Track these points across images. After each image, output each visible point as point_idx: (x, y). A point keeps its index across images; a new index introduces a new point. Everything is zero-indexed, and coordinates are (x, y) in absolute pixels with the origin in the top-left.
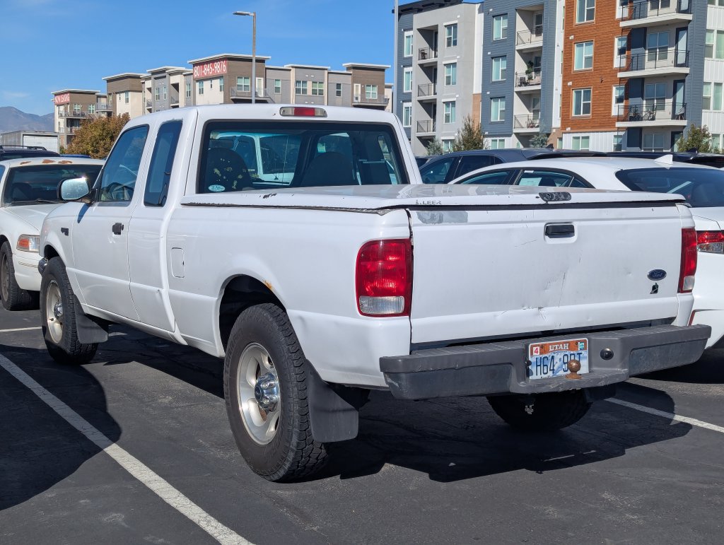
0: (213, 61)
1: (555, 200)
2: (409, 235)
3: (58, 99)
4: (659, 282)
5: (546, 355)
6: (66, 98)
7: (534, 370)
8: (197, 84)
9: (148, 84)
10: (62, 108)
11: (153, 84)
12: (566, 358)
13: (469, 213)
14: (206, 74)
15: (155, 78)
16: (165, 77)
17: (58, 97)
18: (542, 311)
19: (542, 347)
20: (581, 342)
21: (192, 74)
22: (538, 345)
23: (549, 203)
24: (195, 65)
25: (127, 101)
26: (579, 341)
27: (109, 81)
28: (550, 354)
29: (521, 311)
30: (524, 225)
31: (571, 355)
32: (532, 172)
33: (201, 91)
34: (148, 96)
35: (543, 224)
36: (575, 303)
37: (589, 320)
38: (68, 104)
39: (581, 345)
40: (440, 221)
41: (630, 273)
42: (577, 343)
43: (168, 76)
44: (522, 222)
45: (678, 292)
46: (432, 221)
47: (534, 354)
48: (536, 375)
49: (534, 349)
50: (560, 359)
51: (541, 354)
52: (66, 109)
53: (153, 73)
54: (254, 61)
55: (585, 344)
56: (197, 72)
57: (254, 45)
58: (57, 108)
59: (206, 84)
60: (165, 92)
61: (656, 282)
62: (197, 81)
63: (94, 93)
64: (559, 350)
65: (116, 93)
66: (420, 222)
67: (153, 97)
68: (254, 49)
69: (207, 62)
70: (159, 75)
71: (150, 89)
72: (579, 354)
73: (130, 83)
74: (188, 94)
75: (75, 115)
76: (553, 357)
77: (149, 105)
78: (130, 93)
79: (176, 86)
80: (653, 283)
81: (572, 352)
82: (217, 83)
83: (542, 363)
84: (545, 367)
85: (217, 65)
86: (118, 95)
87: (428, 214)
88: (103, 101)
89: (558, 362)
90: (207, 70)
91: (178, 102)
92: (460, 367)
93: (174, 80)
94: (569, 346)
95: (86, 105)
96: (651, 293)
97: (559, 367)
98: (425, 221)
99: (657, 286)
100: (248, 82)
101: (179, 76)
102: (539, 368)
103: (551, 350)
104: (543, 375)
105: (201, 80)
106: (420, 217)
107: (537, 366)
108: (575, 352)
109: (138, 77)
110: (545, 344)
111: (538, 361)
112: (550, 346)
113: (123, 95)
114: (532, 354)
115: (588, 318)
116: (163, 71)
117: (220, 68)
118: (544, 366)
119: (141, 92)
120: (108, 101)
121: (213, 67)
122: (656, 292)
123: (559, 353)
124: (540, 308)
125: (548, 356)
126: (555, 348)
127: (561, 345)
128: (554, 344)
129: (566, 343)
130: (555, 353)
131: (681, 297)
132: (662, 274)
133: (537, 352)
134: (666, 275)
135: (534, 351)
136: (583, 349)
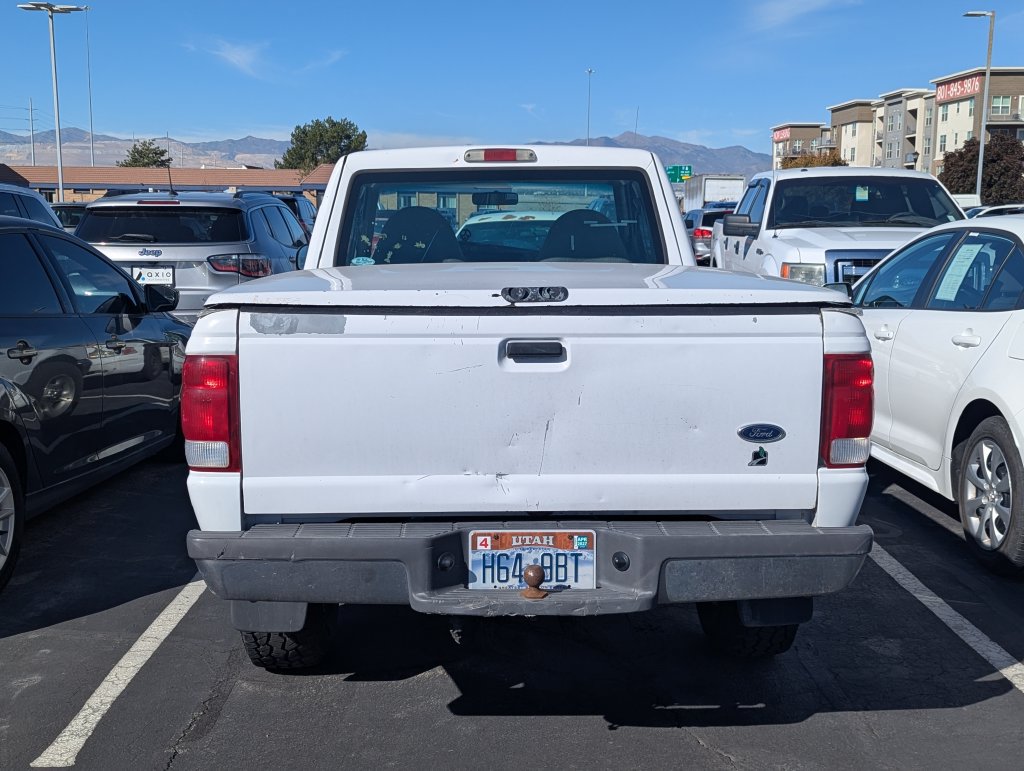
0: (963, 78)
1: (530, 301)
2: (234, 349)
3: (777, 136)
4: (767, 447)
5: (504, 552)
6: (786, 134)
7: (479, 573)
8: (941, 108)
9: (880, 112)
10: (781, 145)
11: (886, 112)
12: (547, 558)
13: (349, 318)
14: (951, 95)
15: (890, 105)
16: (900, 102)
17: (778, 133)
18: (504, 480)
19: (496, 537)
20: (580, 535)
21: (934, 97)
22: (489, 535)
23: (517, 305)
24: (939, 84)
25: (854, 133)
26: (576, 534)
27: (834, 111)
28: (512, 550)
29: (461, 478)
30: (458, 341)
31: (558, 555)
32: (976, 235)
33: (945, 118)
34: (879, 126)
35: (499, 340)
36: (574, 470)
37: (602, 501)
38: (788, 140)
39: (578, 542)
40: (292, 330)
41: (696, 428)
42: (571, 537)
43: (904, 100)
44: (452, 335)
45: (820, 465)
46: (277, 329)
47: (479, 547)
48: (482, 582)
49: (480, 539)
50: (536, 561)
51: (493, 548)
52: (785, 146)
53: (887, 98)
54: (988, 74)
55: (590, 541)
56: (941, 93)
57: (990, 53)
58: (775, 145)
59: (952, 108)
60: (900, 120)
61: (762, 445)
62: (940, 105)
63: (818, 127)
64: (532, 546)
65: (843, 125)
66: (254, 331)
67: (885, 127)
68: (989, 58)
69: (955, 80)
70: (894, 100)
71: (881, 118)
72: (577, 556)
73: (859, 112)
74: (929, 121)
75: (794, 153)
76: (519, 556)
77: (879, 138)
78: (858, 124)
79: (914, 113)
80: (755, 447)
81: (561, 551)
82: (966, 106)
83: (494, 563)
84: (503, 572)
85: (968, 83)
86: (844, 128)
87: (270, 319)
88: (828, 133)
90: (955, 90)
91: (915, 132)
92: (297, 558)
93: (912, 105)
94: (554, 540)
95: (807, 141)
96: (751, 464)
98: (261, 330)
99: (766, 454)
100: (1008, 103)
101: (918, 100)
102: (489, 571)
103: (515, 543)
104: (496, 582)
105: (945, 104)
106: (254, 323)
107: (485, 567)
108: (567, 552)
109: (868, 104)
110: (503, 534)
111: (489, 559)
112: (514, 538)
113: (850, 127)
114: (474, 548)
116: (899, 95)
117: (971, 86)
118: (499, 568)
119: (871, 122)
120: (832, 135)
121: (962, 86)
122: (763, 462)
123: (533, 548)
124: (499, 475)
125: (509, 554)
126: (524, 541)
127: (537, 538)
128: (523, 534)
129: (548, 534)
130: (524, 550)
131: (828, 475)
132: (773, 433)
133: (486, 545)
134: (784, 434)
135: (479, 543)
136: (585, 548)
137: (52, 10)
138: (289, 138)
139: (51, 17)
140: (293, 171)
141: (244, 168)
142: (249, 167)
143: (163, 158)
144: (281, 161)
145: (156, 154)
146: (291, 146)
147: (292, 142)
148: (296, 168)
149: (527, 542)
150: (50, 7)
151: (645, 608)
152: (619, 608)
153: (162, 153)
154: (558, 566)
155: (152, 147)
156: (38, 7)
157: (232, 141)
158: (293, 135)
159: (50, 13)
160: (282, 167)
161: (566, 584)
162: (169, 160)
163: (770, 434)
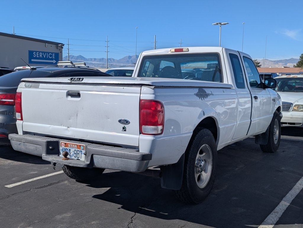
1: (74, 81)
4: (126, 126)
7: (62, 153)
12: (75, 151)
13: (40, 84)
18: (69, 129)
19: (65, 144)
22: (64, 143)
23: (72, 82)
26: (81, 145)
29: (60, 127)
30: (58, 91)
35: (66, 91)
36: (83, 128)
37: (88, 137)
39: (82, 147)
40: (31, 87)
41: (109, 118)
42: (80, 146)
44: (58, 89)
45: (140, 134)
46: (28, 87)
47: (62, 146)
49: (62, 144)
50: (73, 151)
51: (65, 146)
55: (84, 148)
61: (124, 125)
72: (81, 151)
76: (70, 150)
80: (123, 126)
81: (78, 150)
87: (28, 84)
89: (72, 152)
94: (77, 146)
96: (122, 131)
97: (72, 155)
99: (125, 128)
103: (69, 146)
106: (25, 85)
107: (63, 151)
110: (67, 143)
111: (64, 149)
112: (69, 144)
114: (61, 146)
115: (87, 136)
122: (125, 130)
123: (73, 148)
124: (68, 127)
125: (68, 148)
126: (71, 146)
127: (73, 145)
128: (71, 144)
129: (76, 145)
130: (71, 148)
131: (142, 137)
132: (127, 122)
133: (63, 146)
134: (129, 123)
135: (62, 145)
136: (83, 150)
137: (221, 25)
138: (299, 58)
139: (221, 26)
140: (299, 68)
141: (283, 67)
142: (285, 67)
143: (259, 65)
144: (296, 65)
145: (257, 63)
146: (299, 60)
147: (300, 59)
148: (300, 67)
149: (72, 146)
150: (220, 23)
151: (85, 167)
152: (79, 165)
153: (259, 63)
154: (78, 154)
155: (256, 62)
156: (217, 24)
157: (287, 60)
158: (300, 57)
159: (220, 25)
160: (296, 67)
161: (79, 159)
162: (260, 65)
163: (125, 122)
